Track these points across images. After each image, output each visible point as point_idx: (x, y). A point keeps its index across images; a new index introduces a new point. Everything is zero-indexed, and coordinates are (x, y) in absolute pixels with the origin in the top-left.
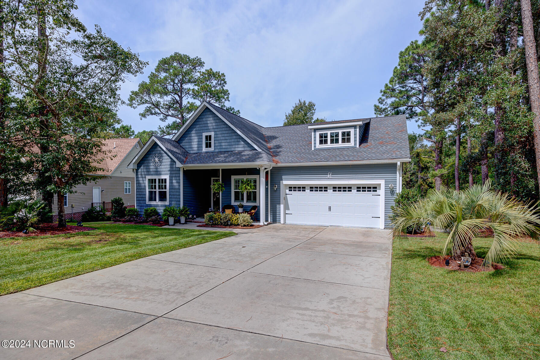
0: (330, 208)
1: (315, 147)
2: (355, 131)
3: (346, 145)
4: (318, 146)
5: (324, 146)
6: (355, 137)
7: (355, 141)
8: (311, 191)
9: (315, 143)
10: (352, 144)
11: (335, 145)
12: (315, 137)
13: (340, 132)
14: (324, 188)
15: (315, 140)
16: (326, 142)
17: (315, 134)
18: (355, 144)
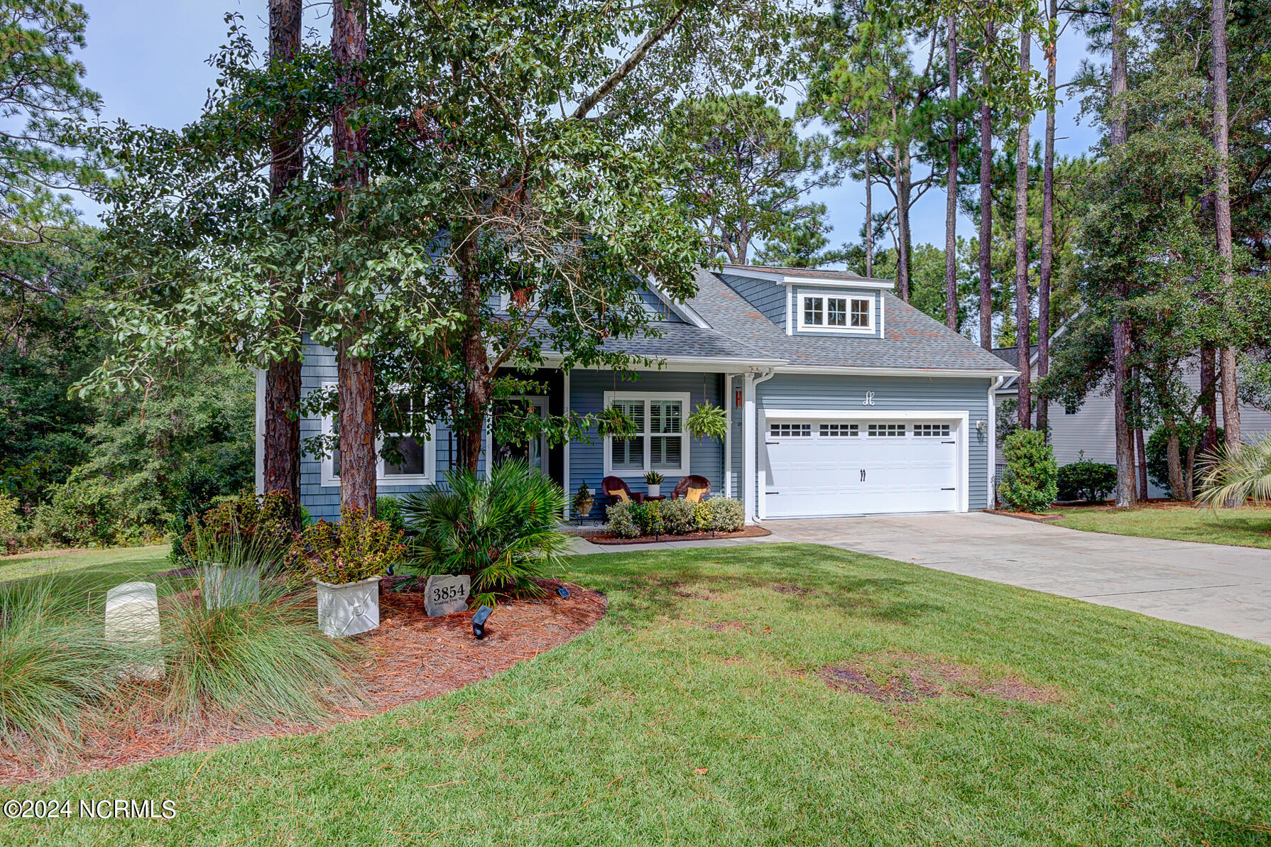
0: (863, 473)
1: (795, 327)
2: (878, 302)
3: (859, 330)
4: (802, 326)
5: (814, 328)
6: (878, 316)
7: (878, 323)
8: (822, 434)
9: (795, 320)
10: (871, 329)
11: (837, 329)
12: (795, 305)
13: (849, 299)
14: (848, 429)
15: (795, 312)
16: (819, 319)
17: (795, 298)
18: (878, 331)
